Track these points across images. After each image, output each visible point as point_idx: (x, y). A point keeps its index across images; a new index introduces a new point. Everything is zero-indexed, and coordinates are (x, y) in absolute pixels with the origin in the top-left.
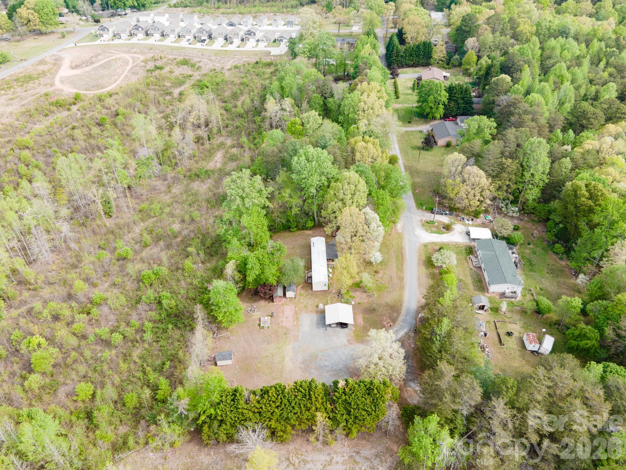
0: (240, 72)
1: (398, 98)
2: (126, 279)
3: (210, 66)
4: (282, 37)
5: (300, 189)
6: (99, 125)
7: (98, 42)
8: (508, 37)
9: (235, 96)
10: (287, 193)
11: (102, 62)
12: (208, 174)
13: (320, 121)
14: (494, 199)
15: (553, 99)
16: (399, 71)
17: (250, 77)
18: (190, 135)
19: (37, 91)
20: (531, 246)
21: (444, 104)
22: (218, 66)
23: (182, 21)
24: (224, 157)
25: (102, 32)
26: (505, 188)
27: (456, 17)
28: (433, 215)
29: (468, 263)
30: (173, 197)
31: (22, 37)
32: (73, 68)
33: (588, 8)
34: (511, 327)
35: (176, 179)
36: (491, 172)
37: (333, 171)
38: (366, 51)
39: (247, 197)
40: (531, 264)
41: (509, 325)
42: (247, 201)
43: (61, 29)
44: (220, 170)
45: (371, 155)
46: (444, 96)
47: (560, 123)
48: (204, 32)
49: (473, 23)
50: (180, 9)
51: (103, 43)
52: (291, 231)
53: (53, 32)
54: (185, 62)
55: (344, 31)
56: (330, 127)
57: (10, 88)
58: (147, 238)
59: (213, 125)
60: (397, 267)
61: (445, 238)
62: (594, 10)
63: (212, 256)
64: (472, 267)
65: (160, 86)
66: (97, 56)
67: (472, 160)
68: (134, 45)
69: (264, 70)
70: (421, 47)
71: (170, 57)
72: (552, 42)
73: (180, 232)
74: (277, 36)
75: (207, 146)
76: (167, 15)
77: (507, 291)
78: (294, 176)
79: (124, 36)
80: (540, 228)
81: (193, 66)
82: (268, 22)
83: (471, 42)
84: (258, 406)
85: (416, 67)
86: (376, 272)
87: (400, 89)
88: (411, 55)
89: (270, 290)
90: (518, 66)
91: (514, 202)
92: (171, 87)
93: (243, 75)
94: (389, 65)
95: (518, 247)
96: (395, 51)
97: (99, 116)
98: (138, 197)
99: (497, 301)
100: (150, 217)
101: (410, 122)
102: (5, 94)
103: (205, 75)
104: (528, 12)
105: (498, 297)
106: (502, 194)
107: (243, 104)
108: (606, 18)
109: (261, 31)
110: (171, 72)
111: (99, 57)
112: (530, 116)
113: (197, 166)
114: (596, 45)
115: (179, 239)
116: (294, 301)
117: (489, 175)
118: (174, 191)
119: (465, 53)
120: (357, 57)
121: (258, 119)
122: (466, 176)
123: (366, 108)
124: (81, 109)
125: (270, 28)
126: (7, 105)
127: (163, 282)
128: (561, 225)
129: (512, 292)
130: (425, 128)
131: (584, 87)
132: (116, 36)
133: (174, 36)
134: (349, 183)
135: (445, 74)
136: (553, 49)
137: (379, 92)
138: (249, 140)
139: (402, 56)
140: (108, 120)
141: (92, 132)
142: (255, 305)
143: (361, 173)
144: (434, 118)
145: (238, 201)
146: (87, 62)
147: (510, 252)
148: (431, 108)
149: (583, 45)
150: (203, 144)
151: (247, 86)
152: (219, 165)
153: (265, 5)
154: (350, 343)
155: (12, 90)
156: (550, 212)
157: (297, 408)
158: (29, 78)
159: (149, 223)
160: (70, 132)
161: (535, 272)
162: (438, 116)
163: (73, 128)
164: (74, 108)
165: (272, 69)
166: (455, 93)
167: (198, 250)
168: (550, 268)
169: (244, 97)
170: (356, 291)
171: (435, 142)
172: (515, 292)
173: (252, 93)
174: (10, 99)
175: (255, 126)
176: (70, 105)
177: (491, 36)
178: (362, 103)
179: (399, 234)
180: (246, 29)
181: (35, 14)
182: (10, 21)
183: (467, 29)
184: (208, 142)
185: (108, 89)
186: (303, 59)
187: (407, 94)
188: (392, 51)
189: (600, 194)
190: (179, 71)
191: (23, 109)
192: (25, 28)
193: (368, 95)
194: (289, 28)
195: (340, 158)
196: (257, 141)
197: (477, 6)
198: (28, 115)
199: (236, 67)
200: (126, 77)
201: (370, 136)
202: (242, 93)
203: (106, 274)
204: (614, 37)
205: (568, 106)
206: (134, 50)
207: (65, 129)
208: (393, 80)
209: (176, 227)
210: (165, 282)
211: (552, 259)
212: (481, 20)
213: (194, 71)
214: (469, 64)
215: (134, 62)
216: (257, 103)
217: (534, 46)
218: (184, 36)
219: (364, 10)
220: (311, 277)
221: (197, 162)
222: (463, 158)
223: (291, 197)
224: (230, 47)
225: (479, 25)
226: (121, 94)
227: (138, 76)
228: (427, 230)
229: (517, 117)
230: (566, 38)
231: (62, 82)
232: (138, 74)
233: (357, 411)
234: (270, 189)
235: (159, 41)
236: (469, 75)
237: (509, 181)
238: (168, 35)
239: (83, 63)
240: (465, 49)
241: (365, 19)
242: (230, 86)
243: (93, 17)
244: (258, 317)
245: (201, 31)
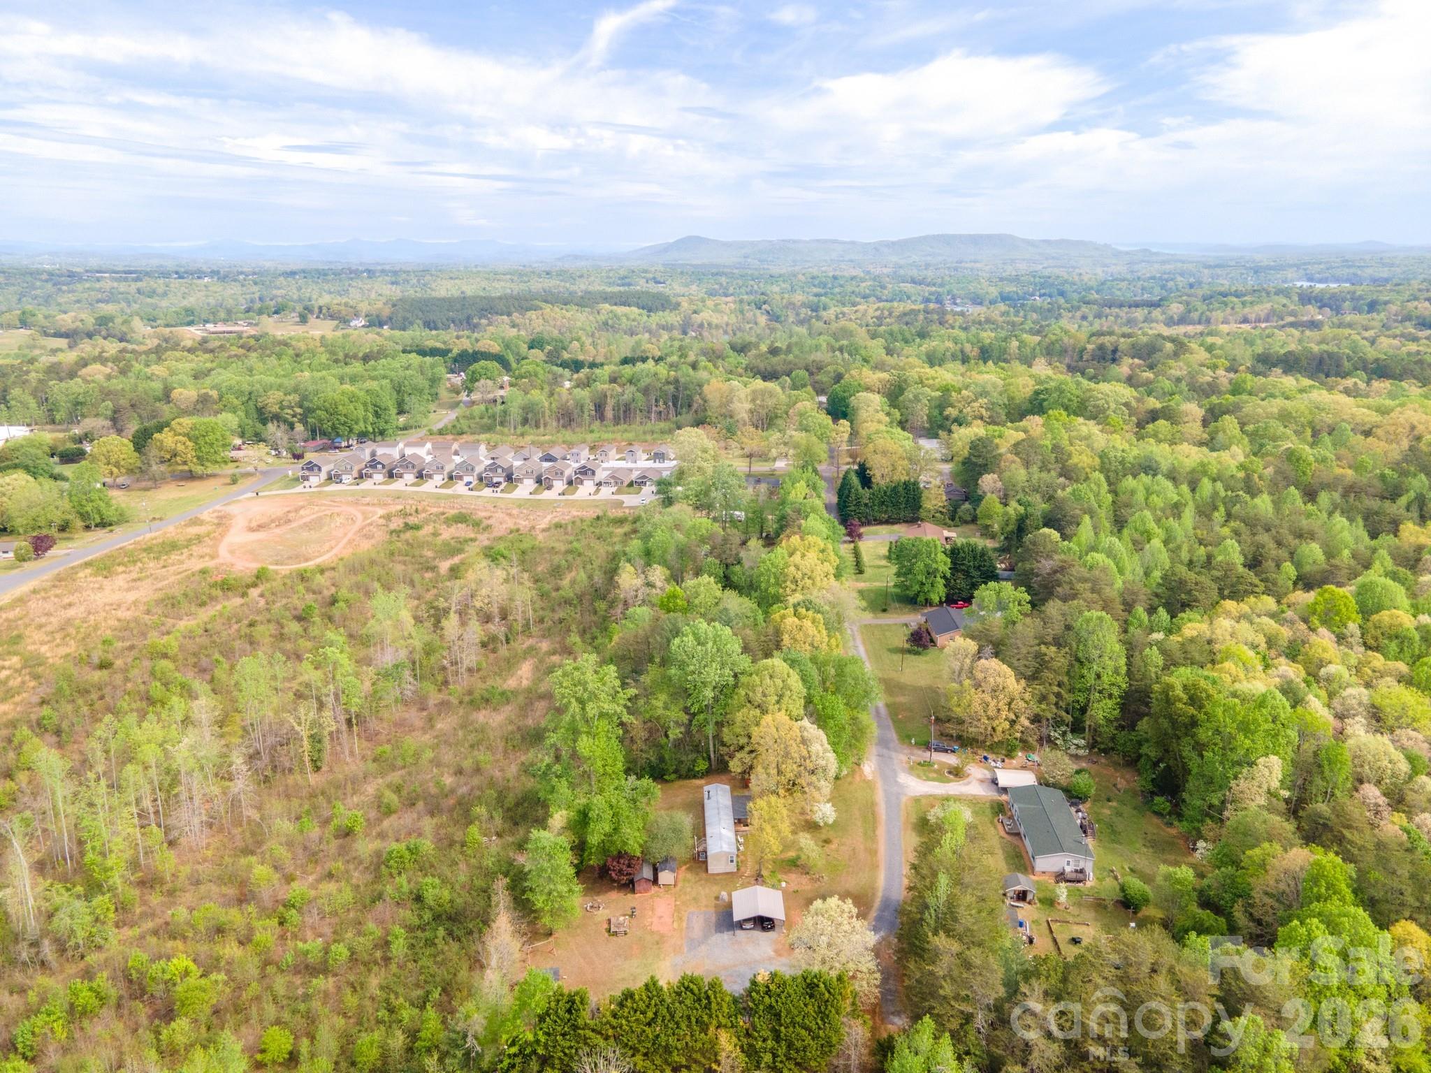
0: (566, 534)
1: (861, 572)
2: (351, 867)
3: (510, 524)
4: (644, 477)
5: (683, 692)
6: (299, 619)
7: (299, 489)
8: (1053, 473)
9: (556, 572)
10: (660, 701)
11: (307, 519)
12: (506, 697)
13: (719, 594)
14: (1036, 719)
15: (1133, 566)
16: (862, 530)
17: (584, 542)
18: (475, 630)
19: (184, 567)
20: (1114, 804)
21: (944, 577)
22: (523, 524)
23: (456, 453)
24: (537, 668)
25: (307, 473)
26: (1053, 699)
27: (960, 443)
28: (928, 754)
29: (995, 827)
30: (436, 737)
31: (156, 482)
32: (251, 530)
33: (1194, 432)
34: (1077, 931)
35: (444, 705)
36: (1022, 669)
37: (745, 662)
38: (798, 492)
39: (590, 699)
40: (1114, 832)
41: (1075, 927)
42: (589, 706)
43: (230, 469)
44: (529, 690)
45: (809, 640)
46: (943, 564)
47: (1142, 597)
48: (500, 470)
49: (988, 452)
50: (450, 437)
51: (308, 490)
52: (667, 781)
53: (214, 476)
54: (461, 519)
55: (760, 467)
56: (735, 603)
57: (135, 562)
58: (391, 798)
59: (517, 617)
60: (865, 834)
61: (954, 788)
62: (1205, 436)
63: (516, 824)
64: (1003, 833)
65: (413, 557)
66: (297, 510)
67: (989, 649)
68: (365, 494)
69: (611, 529)
70: (901, 489)
71: (434, 510)
72: (1129, 482)
73: (453, 791)
74: (634, 476)
75: (503, 651)
76: (429, 446)
77: (1068, 869)
78: (673, 671)
79: (347, 479)
80: (1129, 774)
81: (477, 524)
82: (618, 456)
83: (988, 481)
84: (614, 1022)
85: (893, 523)
86: (827, 841)
87: (866, 558)
88: (883, 503)
89: (629, 866)
90: (1072, 517)
91: (1077, 728)
92: (435, 559)
93: (571, 538)
94: (844, 520)
95: (1088, 804)
96: (853, 496)
97: (300, 605)
98: (371, 737)
99: (1050, 887)
100: (393, 768)
101: (884, 611)
102: (124, 572)
103: (500, 538)
104: (1086, 438)
105: (1052, 881)
106: (1049, 711)
107: (573, 582)
108: (1226, 447)
109: (604, 469)
110: (435, 534)
111: (302, 512)
112: (1088, 585)
113: (484, 686)
114: (1206, 486)
115: (452, 802)
116: (673, 890)
117: (1020, 675)
118: (439, 726)
119: (980, 499)
120: (783, 503)
121: (601, 606)
122: (980, 676)
123: (799, 576)
124: (267, 594)
125: (622, 464)
126: (129, 590)
127: (425, 867)
128: (1162, 765)
129: (1076, 871)
130: (915, 619)
131: (1185, 548)
132: (332, 478)
133: (441, 477)
134: (771, 677)
135: (946, 533)
136: (1133, 492)
137: (823, 551)
138: (584, 642)
139: (866, 505)
140: (316, 611)
141: (286, 630)
142: (599, 899)
143: (793, 663)
144: (928, 602)
145: (575, 707)
146: (279, 519)
147: (1073, 810)
148: (923, 584)
149: (1185, 488)
150: (494, 651)
151: (580, 555)
152: (525, 683)
153: (611, 429)
154: (780, 955)
155: (139, 564)
156: (1140, 744)
157: (683, 1026)
158: (173, 546)
159: (395, 777)
160: (245, 630)
161: (1121, 844)
162: (936, 599)
163: (251, 625)
164: (254, 593)
165: (627, 528)
166: (964, 559)
167: (489, 812)
168: (1149, 837)
169: (573, 574)
170: (790, 871)
171: (932, 641)
172: (1082, 871)
173: (589, 567)
174: (134, 580)
175: (595, 618)
176: (248, 586)
177: (1023, 472)
178: (792, 569)
179: (867, 782)
180: (576, 465)
181: (188, 443)
182: (137, 454)
183: (980, 461)
184: (505, 646)
185: (318, 561)
186: (685, 506)
187: (879, 567)
188: (848, 496)
189: (1204, 695)
190: (448, 533)
191: (159, 595)
192: (163, 468)
193: (803, 556)
194: (658, 465)
195: (754, 645)
196: (599, 641)
197: (996, 428)
198: (170, 604)
199: (558, 526)
200: (350, 542)
201: (808, 610)
202: (569, 568)
203: (313, 857)
204: (1241, 475)
205: (1157, 574)
206: (368, 500)
207: (236, 627)
208: (852, 545)
209: (448, 780)
210: (427, 865)
211: (1153, 825)
212: (1004, 448)
213: (478, 532)
214: (990, 517)
215: (365, 518)
216: (598, 578)
217: (1099, 486)
218: (460, 478)
219: (794, 433)
220: (705, 852)
221: (483, 679)
222: (972, 646)
223: (666, 708)
224: (546, 495)
225: (1000, 455)
226: (341, 569)
227: (373, 541)
228: (919, 777)
229: (1067, 587)
230: (1154, 475)
231: (232, 552)
232: (373, 537)
233: (791, 1029)
234: (632, 691)
235: (413, 485)
236: (993, 537)
237: (1059, 685)
238: (430, 476)
239: (273, 521)
240: (980, 492)
241: (796, 446)
242: (547, 556)
243: (290, 450)
244: (606, 918)
245: (493, 468)
